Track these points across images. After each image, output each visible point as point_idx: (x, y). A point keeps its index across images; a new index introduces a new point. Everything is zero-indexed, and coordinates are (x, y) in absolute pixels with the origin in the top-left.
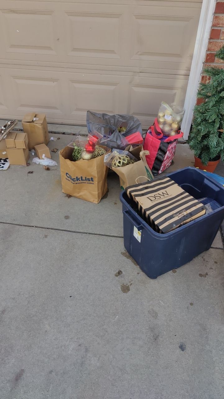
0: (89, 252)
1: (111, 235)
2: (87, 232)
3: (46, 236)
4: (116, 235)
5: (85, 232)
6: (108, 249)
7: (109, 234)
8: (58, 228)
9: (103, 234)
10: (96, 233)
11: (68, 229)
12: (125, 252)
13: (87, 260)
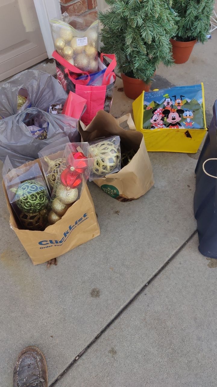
0: (184, 307)
1: (170, 256)
2: (144, 284)
3: (113, 352)
4: (175, 251)
5: (142, 286)
6: (193, 277)
7: (167, 259)
8: (109, 321)
9: (162, 266)
10: (154, 274)
11: (122, 307)
12: (210, 261)
13: (195, 319)
